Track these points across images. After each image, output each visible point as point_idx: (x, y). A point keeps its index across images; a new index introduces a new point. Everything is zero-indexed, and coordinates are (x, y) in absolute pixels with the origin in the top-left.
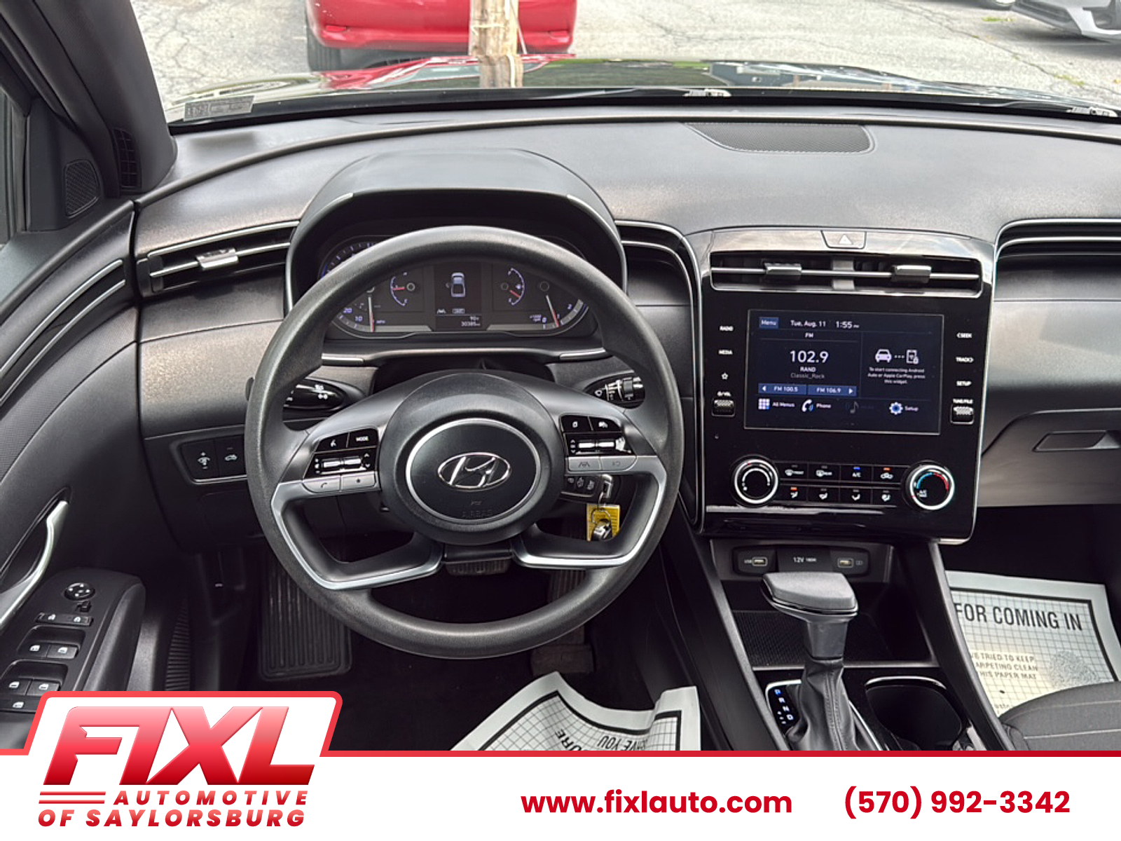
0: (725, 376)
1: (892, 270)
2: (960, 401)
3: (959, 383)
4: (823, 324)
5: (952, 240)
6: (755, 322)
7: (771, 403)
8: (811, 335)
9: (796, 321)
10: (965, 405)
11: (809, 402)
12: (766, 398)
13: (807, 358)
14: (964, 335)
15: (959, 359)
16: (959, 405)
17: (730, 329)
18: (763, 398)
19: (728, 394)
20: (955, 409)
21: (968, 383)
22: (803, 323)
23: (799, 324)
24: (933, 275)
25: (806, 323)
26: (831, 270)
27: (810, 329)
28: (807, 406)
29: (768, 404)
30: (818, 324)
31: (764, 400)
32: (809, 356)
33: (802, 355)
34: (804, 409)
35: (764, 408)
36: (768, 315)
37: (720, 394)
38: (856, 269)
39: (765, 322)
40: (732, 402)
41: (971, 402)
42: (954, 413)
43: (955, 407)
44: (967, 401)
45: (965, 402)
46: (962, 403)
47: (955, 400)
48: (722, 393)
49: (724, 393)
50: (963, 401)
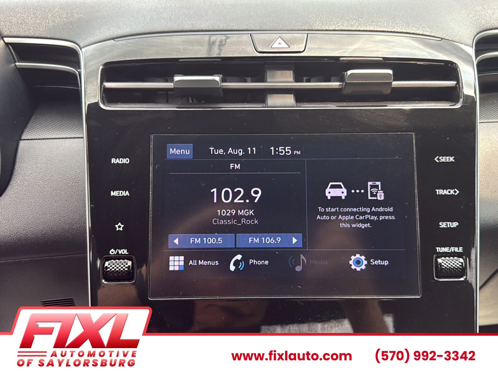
0: (119, 227)
1: (342, 79)
2: (446, 250)
3: (443, 225)
4: (252, 151)
6: (162, 151)
7: (186, 261)
8: (238, 167)
9: (217, 148)
10: (453, 254)
11: (239, 257)
12: (179, 255)
13: (234, 198)
14: (443, 159)
15: (440, 192)
16: (445, 255)
17: (126, 161)
18: (174, 255)
19: (124, 252)
20: (440, 260)
21: (455, 224)
22: (226, 150)
23: (221, 151)
24: (396, 84)
25: (230, 150)
26: (263, 80)
27: (235, 159)
28: (237, 263)
29: (182, 263)
30: (246, 151)
31: (177, 258)
32: (235, 195)
33: (227, 193)
34: (232, 268)
35: (177, 268)
36: (177, 141)
37: (112, 252)
38: (296, 81)
39: (174, 151)
40: (130, 263)
41: (460, 249)
42: (439, 266)
43: (439, 257)
44: (455, 248)
45: (453, 251)
46: (448, 251)
47: (439, 249)
48: (115, 251)
49: (119, 250)
50: (450, 249)
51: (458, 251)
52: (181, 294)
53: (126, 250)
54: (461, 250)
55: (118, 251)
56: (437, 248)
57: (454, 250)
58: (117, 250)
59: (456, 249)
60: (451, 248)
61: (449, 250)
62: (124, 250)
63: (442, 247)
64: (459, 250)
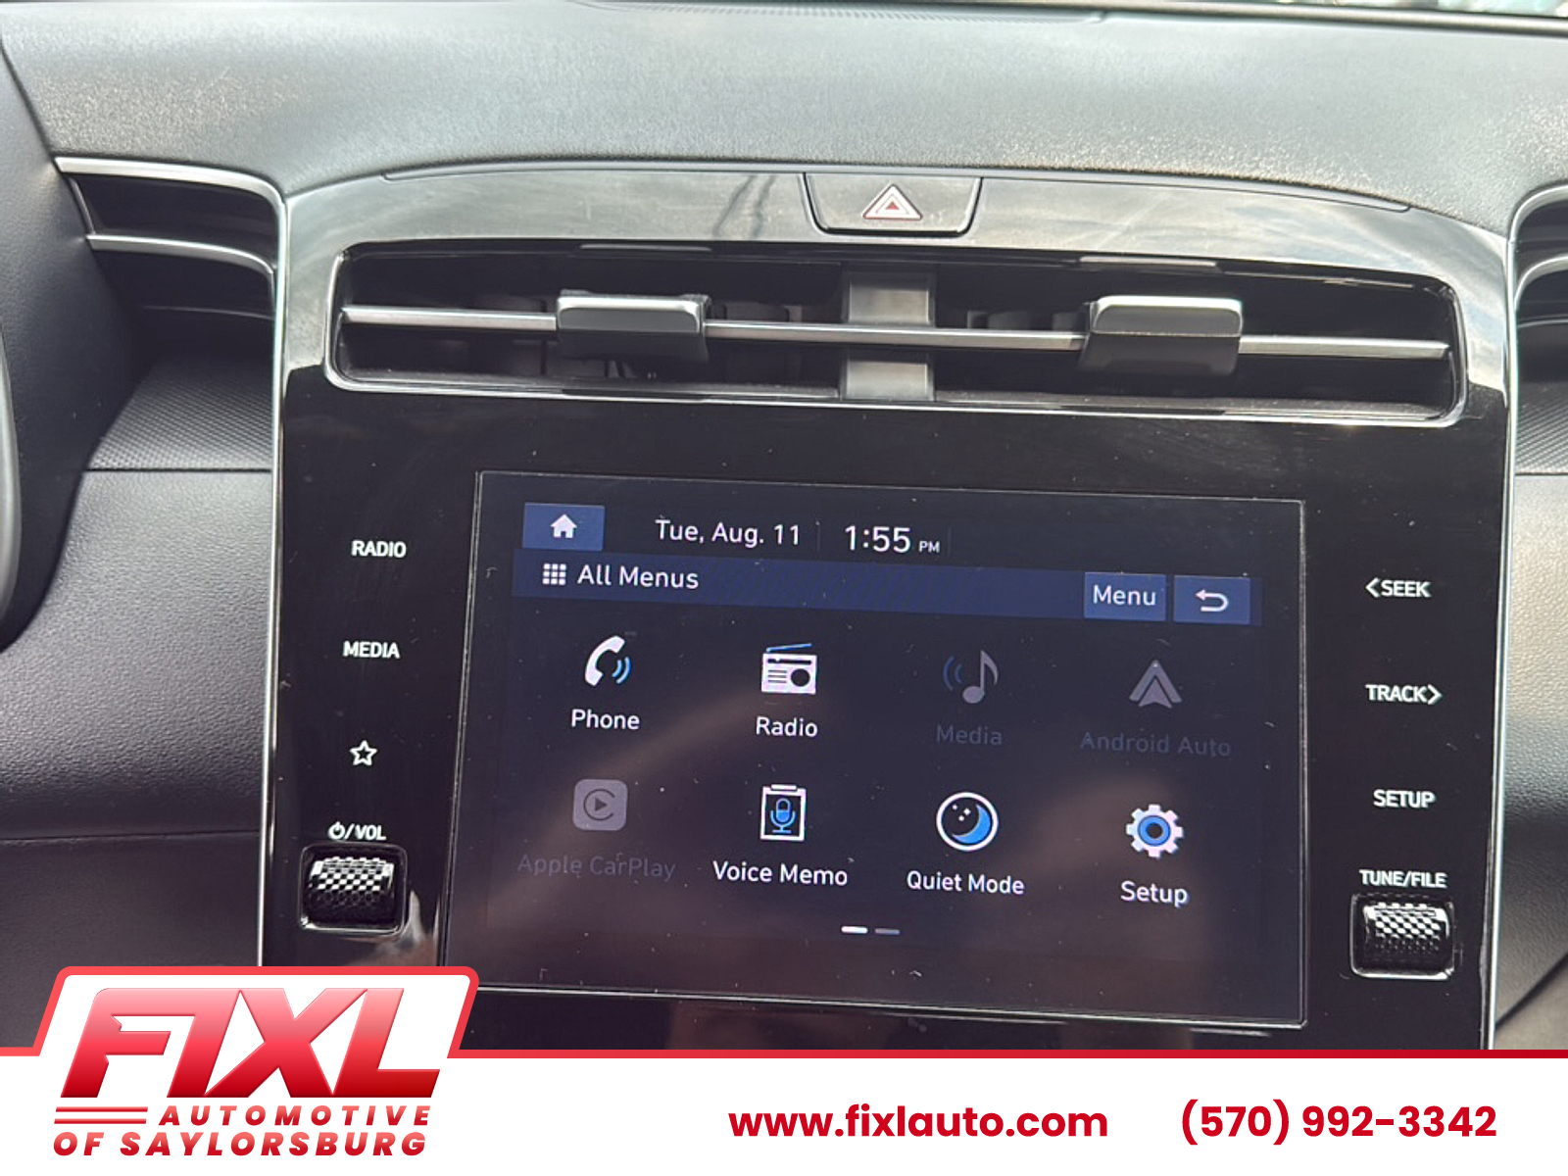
0: (363, 754)
1: (1081, 324)
2: (1392, 878)
3: (1385, 799)
4: (788, 534)
5: (1321, 209)
6: (506, 523)
9: (679, 521)
10: (1415, 895)
14: (1394, 589)
15: (1379, 692)
16: (1389, 894)
17: (394, 549)
19: (372, 833)
20: (1370, 912)
21: (1424, 799)
22: (706, 530)
23: (691, 532)
24: (1251, 343)
25: (720, 531)
26: (837, 317)
27: (735, 557)
30: (768, 534)
36: (558, 496)
37: (337, 832)
38: (940, 321)
40: (388, 870)
41: (1438, 880)
42: (1368, 930)
43: (1370, 902)
44: (1423, 875)
45: (1414, 884)
46: (1399, 884)
47: (1368, 876)
48: (347, 829)
49: (358, 827)
50: (1404, 877)
51: (1432, 886)
52: (541, 976)
53: (380, 828)
54: (1441, 883)
55: (354, 830)
56: (1364, 873)
57: (1418, 879)
58: (352, 827)
59: (1425, 879)
60: (1409, 873)
61: (1402, 882)
62: (372, 827)
63: (1381, 870)
64: (1433, 881)
